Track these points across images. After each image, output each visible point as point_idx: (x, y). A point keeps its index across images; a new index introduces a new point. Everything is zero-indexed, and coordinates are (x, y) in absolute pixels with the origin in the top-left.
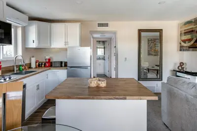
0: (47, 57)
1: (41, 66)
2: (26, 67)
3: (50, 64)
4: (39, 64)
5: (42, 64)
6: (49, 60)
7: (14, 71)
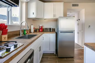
0: (41, 25)
1: (37, 31)
2: (28, 32)
3: (42, 30)
4: (35, 30)
5: (37, 30)
6: (42, 27)
7: (20, 35)
